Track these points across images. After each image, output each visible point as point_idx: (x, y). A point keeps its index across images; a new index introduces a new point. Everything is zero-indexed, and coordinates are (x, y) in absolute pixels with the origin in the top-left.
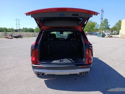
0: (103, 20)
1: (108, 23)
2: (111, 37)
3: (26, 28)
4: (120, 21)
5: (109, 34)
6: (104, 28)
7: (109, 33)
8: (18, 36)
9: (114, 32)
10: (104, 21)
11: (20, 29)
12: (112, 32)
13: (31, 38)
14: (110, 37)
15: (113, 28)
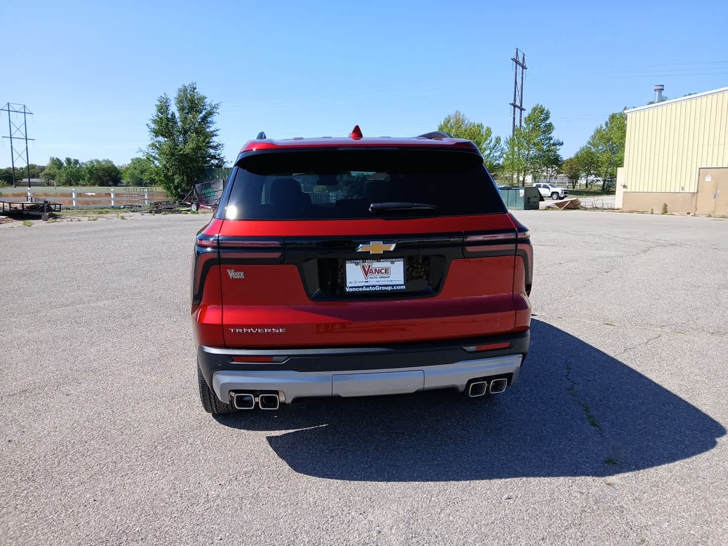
0: (525, 114)
1: (550, 127)
2: (574, 206)
3: (68, 160)
4: (613, 117)
5: (559, 190)
6: (532, 160)
7: (560, 184)
8: (31, 208)
9: (582, 181)
10: (529, 119)
11: (34, 167)
12: (574, 178)
13: (113, 216)
14: (568, 208)
15: (577, 157)
